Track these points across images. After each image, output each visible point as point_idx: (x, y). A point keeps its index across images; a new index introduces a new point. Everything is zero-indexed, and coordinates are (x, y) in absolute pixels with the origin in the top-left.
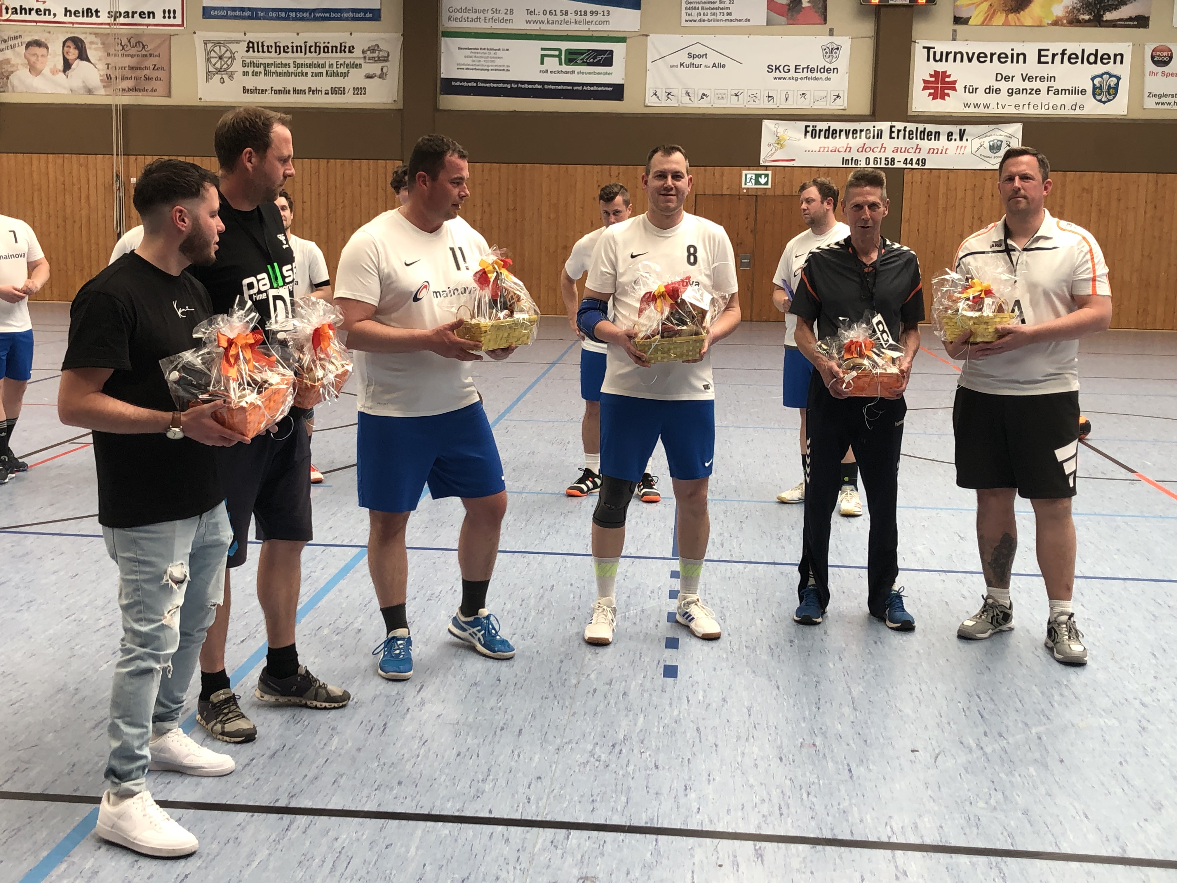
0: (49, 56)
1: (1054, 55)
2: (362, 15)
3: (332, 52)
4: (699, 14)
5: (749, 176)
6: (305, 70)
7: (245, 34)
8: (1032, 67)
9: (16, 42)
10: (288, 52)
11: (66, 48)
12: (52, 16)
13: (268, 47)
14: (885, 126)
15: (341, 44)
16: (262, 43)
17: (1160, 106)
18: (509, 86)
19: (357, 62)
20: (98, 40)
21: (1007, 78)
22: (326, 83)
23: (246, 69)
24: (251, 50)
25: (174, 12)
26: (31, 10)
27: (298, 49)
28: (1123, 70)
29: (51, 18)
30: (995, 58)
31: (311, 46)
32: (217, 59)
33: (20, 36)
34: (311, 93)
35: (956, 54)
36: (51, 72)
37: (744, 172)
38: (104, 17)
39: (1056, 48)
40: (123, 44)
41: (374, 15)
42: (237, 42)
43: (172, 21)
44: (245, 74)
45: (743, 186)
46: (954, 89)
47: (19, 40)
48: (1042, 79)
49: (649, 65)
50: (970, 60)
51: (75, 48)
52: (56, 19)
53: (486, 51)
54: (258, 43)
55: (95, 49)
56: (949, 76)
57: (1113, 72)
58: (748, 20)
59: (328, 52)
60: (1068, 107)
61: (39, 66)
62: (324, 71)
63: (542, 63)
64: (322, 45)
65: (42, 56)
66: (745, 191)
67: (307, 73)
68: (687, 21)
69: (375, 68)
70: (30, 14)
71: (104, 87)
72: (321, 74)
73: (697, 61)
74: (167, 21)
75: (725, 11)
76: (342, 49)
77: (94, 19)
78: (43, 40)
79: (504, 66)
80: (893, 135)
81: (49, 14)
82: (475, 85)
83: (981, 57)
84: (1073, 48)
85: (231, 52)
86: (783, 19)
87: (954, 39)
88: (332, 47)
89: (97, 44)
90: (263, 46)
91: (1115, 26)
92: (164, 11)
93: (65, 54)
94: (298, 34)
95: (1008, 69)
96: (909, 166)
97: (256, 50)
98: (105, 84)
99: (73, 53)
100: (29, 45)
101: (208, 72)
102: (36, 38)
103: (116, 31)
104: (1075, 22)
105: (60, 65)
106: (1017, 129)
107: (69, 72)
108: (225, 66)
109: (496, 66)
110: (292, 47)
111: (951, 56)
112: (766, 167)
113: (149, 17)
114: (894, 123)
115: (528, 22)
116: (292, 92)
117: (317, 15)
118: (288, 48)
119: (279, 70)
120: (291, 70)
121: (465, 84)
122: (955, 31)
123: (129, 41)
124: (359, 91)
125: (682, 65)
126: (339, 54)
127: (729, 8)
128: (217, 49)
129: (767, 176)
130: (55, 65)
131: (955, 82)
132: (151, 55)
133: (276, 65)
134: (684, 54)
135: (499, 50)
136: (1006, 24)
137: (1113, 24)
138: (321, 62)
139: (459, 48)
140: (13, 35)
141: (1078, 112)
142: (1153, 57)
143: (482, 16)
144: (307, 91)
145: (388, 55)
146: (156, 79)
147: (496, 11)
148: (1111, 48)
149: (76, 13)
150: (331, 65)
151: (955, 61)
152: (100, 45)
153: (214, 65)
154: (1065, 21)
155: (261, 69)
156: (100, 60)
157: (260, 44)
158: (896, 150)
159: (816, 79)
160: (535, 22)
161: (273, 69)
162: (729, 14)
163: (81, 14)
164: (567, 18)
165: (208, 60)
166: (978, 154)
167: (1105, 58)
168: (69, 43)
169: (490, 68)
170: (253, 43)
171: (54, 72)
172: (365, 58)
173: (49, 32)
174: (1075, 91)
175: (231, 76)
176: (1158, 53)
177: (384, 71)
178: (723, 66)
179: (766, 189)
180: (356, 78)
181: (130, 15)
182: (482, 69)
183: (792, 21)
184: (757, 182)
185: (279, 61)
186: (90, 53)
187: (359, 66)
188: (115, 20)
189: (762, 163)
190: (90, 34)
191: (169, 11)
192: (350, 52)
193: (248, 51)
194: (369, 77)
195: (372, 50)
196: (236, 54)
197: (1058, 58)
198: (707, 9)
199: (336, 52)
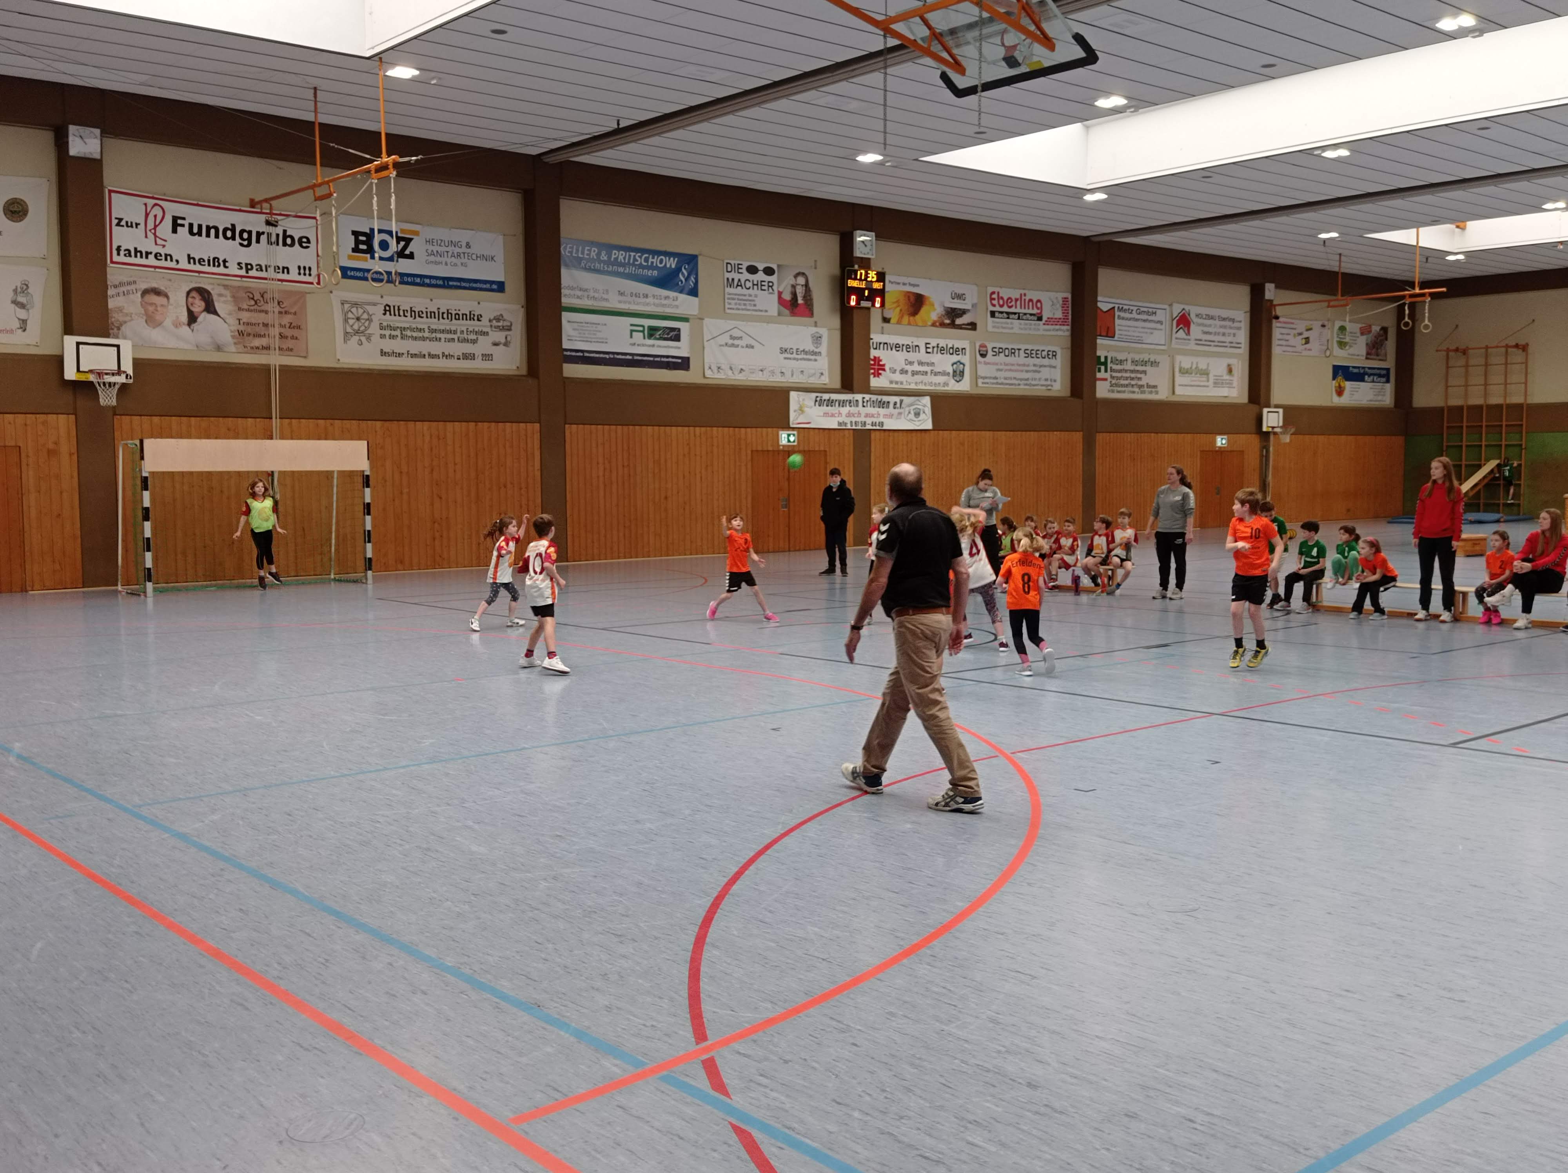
0: (170, 307)
1: (933, 347)
2: (488, 286)
3: (463, 319)
4: (736, 304)
5: (783, 436)
6: (438, 335)
7: (382, 297)
8: (922, 355)
9: (129, 288)
10: (422, 317)
11: (190, 300)
12: (175, 262)
13: (404, 311)
14: (859, 397)
15: (470, 312)
16: (399, 307)
17: (984, 385)
18: (607, 356)
19: (485, 330)
20: (227, 293)
21: (911, 363)
22: (458, 349)
23: (383, 332)
24: (388, 313)
25: (310, 269)
26: (147, 254)
27: (431, 315)
28: (966, 359)
29: (173, 265)
30: (904, 348)
31: (443, 313)
32: (354, 321)
33: (135, 282)
34: (444, 358)
35: (885, 343)
36: (174, 325)
37: (781, 432)
38: (233, 269)
39: (934, 343)
40: (255, 299)
41: (500, 287)
42: (375, 304)
43: (307, 279)
44: (382, 336)
45: (780, 444)
46: (884, 370)
47: (133, 287)
48: (928, 364)
49: (706, 344)
50: (892, 349)
51: (201, 300)
52: (178, 267)
53: (589, 325)
54: (394, 307)
55: (225, 302)
56: (881, 361)
57: (962, 361)
58: (766, 311)
59: (459, 319)
60: (942, 385)
61: (158, 317)
62: (455, 337)
63: (631, 337)
64: (454, 313)
65: (162, 306)
66: (781, 447)
67: (440, 339)
68: (728, 308)
69: (500, 336)
70: (147, 257)
71: (235, 343)
72: (453, 339)
73: (736, 342)
74: (302, 278)
75: (753, 303)
76: (471, 317)
77: (221, 270)
78: (163, 288)
79: (603, 338)
80: (865, 404)
81: (172, 260)
82: (582, 354)
83: (897, 346)
84: (942, 343)
85: (368, 314)
86: (787, 312)
87: (883, 333)
88: (463, 315)
89: (226, 297)
90: (399, 310)
91: (961, 328)
92: (299, 268)
93: (189, 305)
94: (431, 300)
95: (912, 356)
96: (874, 428)
97: (392, 313)
98: (235, 341)
99: (198, 305)
100: (145, 292)
101: (346, 333)
102: (154, 285)
103: (246, 285)
104: (942, 325)
105: (184, 317)
106: (927, 400)
107: (194, 326)
108: (362, 328)
109: (597, 338)
110: (427, 312)
111: (882, 345)
112: (793, 429)
113: (283, 272)
114: (865, 396)
115: (620, 302)
116: (427, 356)
117: (451, 283)
118: (422, 313)
119: (415, 334)
120: (426, 334)
121: (574, 354)
122: (883, 328)
123: (262, 296)
124: (487, 357)
125: (726, 344)
126: (468, 322)
127: (754, 301)
128: (354, 310)
129: (794, 435)
130: (177, 317)
131: (884, 365)
132: (286, 312)
133: (412, 330)
134: (727, 335)
135: (599, 324)
136: (909, 324)
137: (960, 327)
138: (453, 328)
139: (569, 322)
140: (125, 280)
141: (946, 388)
142: (979, 351)
143: (586, 294)
144: (441, 356)
145: (511, 325)
146: (293, 337)
147: (596, 291)
148: (958, 344)
149: (201, 261)
150: (462, 332)
151: (884, 349)
152: (229, 298)
153: (352, 326)
154: (938, 324)
155: (398, 333)
156: (230, 314)
157: (396, 308)
158: (867, 416)
159: (809, 360)
160: (625, 302)
161: (409, 333)
162: (755, 305)
163: (206, 263)
164: (648, 300)
165: (346, 320)
166: (908, 418)
167: (956, 351)
168: (194, 294)
169: (594, 340)
170: (389, 306)
171: (177, 325)
172: (491, 326)
173: (170, 280)
174: (945, 373)
175: (369, 338)
176: (981, 349)
177: (509, 339)
178: (752, 347)
179: (794, 446)
180: (483, 345)
181: (264, 268)
182: (587, 341)
183: (793, 314)
184: (789, 441)
185: (414, 326)
186: (218, 306)
187: (486, 334)
188: (247, 272)
189: (792, 426)
190: (219, 285)
191: (305, 268)
192: (478, 320)
193: (385, 314)
194: (496, 344)
195: (498, 319)
196: (373, 317)
197: (935, 349)
198: (741, 300)
199: (466, 319)
